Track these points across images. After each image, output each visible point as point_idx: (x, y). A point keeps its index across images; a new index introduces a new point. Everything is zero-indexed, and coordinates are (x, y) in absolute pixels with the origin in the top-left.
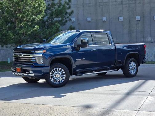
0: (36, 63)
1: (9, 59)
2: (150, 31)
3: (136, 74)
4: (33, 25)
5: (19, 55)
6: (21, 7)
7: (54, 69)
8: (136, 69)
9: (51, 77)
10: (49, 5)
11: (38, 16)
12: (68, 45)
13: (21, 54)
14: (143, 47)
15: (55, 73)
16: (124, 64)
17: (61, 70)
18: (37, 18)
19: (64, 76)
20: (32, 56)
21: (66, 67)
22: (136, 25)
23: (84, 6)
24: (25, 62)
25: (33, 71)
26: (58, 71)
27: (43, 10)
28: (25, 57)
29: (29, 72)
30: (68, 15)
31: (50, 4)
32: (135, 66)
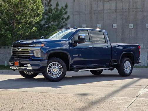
0: (33, 56)
1: (6, 62)
2: (143, 38)
3: (131, 73)
4: (31, 27)
5: (17, 49)
6: (20, 9)
7: (52, 63)
8: (130, 68)
9: (48, 71)
10: (46, 10)
11: (36, 18)
12: (66, 40)
13: (19, 48)
14: (138, 47)
15: (53, 67)
16: (119, 63)
17: (58, 65)
18: (35, 20)
19: (60, 71)
20: (30, 50)
21: (63, 61)
22: (129, 32)
23: (79, 14)
24: (23, 55)
25: (31, 65)
26: (55, 65)
27: (41, 13)
28: (23, 51)
29: (27, 65)
30: (64, 20)
31: (48, 10)
32: (130, 66)
